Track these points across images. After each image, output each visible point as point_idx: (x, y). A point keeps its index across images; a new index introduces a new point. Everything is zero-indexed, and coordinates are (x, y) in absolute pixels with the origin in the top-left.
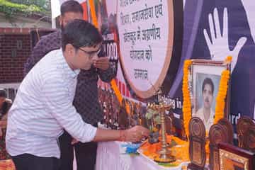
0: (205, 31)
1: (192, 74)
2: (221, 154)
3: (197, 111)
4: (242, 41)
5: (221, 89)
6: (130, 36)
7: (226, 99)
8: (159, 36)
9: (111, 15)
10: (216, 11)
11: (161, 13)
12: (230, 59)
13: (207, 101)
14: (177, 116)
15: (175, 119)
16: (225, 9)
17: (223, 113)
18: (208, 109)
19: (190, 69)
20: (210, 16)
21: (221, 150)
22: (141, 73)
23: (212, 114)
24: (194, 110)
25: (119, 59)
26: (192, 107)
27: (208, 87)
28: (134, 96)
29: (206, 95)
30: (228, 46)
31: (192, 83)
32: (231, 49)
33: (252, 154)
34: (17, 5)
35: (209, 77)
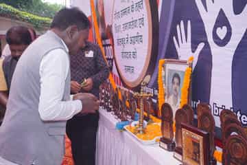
0: (174, 38)
1: (165, 70)
2: (183, 132)
3: (168, 97)
4: (201, 46)
5: (186, 82)
6: (121, 41)
7: (189, 90)
8: (141, 41)
9: (108, 26)
10: (182, 23)
11: (143, 24)
12: (192, 59)
13: (176, 90)
14: (155, 101)
15: (153, 103)
16: (189, 22)
17: (187, 100)
18: (176, 96)
19: (163, 66)
20: (178, 27)
21: (183, 129)
22: (129, 69)
23: (179, 100)
24: (166, 97)
25: (114, 58)
26: (165, 95)
27: (176, 80)
28: (125, 85)
29: (175, 86)
30: (190, 49)
31: (165, 76)
32: (193, 52)
33: (205, 133)
34: (43, 19)
35: (177, 72)
